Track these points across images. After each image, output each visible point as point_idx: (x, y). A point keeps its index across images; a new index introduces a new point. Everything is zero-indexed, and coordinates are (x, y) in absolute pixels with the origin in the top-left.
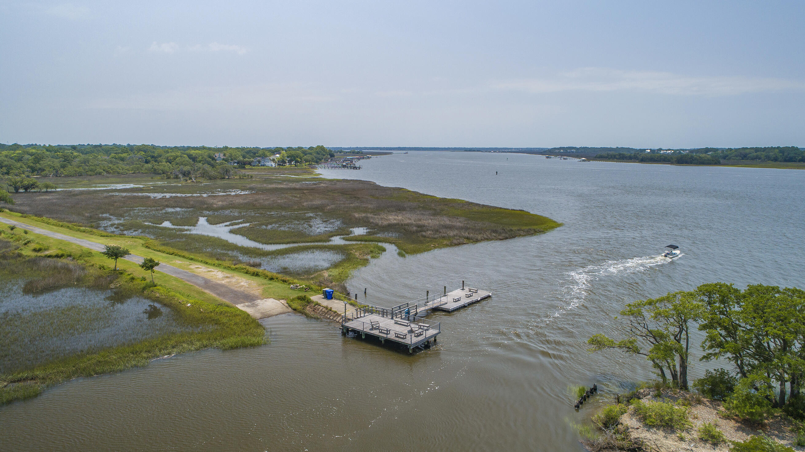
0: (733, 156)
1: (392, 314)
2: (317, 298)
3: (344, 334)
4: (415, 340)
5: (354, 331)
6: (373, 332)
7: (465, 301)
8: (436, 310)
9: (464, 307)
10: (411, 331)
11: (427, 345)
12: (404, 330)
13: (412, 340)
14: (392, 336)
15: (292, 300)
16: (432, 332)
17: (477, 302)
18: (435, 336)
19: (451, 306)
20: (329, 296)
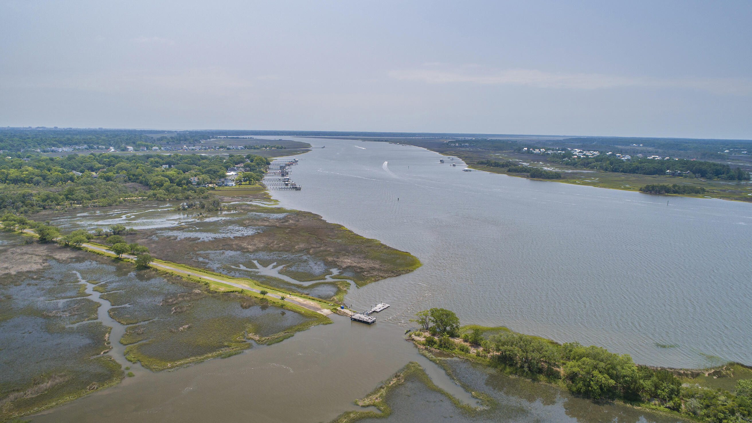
0: (579, 165)
1: (363, 314)
2: (339, 308)
3: (352, 320)
4: (371, 321)
5: (354, 319)
6: (360, 319)
7: (382, 308)
8: (374, 312)
9: (382, 310)
10: (369, 319)
11: (373, 322)
12: (367, 318)
13: (369, 321)
14: (365, 320)
15: (332, 310)
16: (374, 319)
17: (386, 308)
18: (375, 320)
19: (378, 310)
20: (342, 308)
